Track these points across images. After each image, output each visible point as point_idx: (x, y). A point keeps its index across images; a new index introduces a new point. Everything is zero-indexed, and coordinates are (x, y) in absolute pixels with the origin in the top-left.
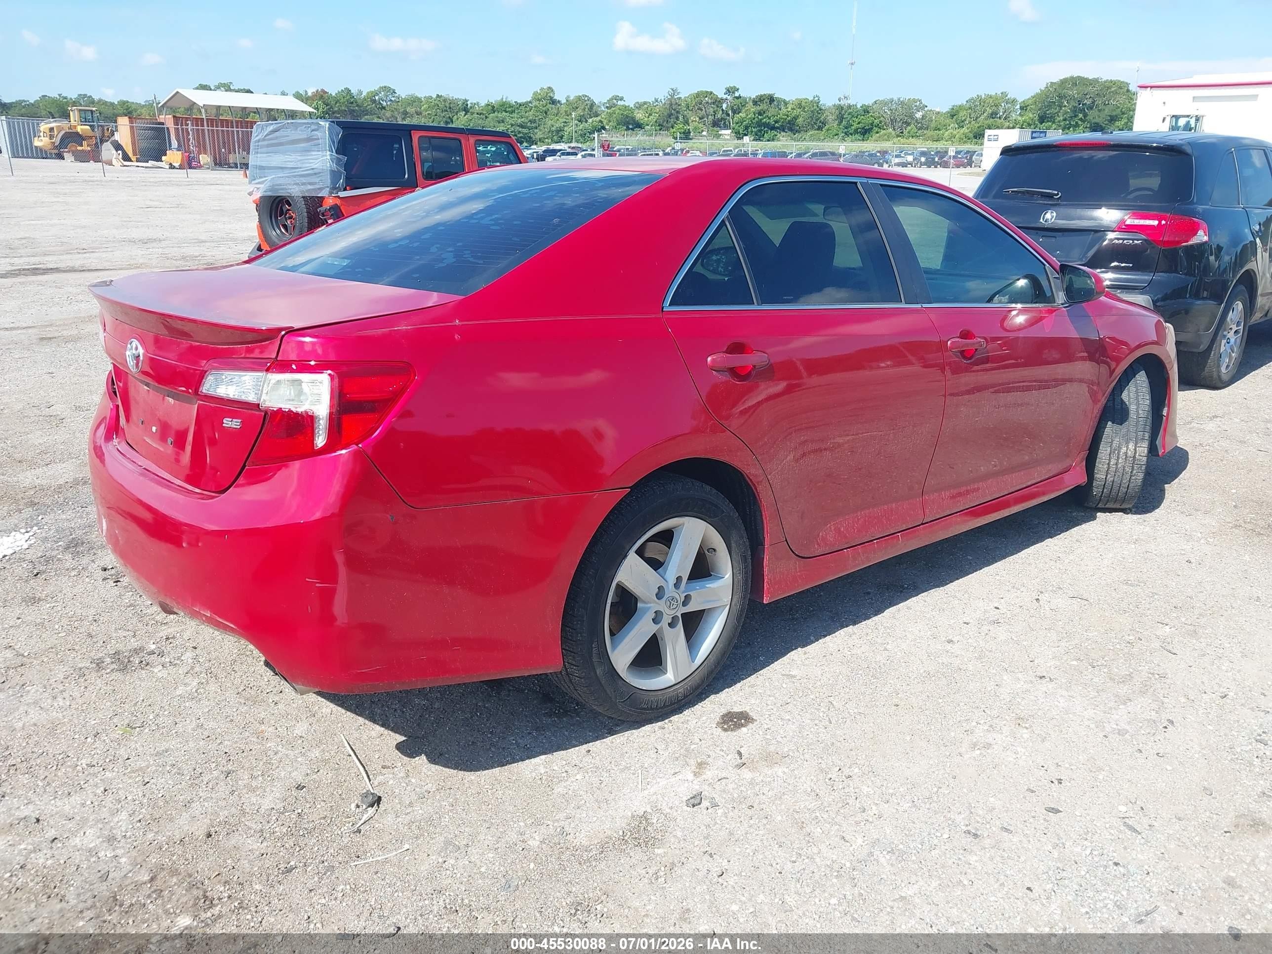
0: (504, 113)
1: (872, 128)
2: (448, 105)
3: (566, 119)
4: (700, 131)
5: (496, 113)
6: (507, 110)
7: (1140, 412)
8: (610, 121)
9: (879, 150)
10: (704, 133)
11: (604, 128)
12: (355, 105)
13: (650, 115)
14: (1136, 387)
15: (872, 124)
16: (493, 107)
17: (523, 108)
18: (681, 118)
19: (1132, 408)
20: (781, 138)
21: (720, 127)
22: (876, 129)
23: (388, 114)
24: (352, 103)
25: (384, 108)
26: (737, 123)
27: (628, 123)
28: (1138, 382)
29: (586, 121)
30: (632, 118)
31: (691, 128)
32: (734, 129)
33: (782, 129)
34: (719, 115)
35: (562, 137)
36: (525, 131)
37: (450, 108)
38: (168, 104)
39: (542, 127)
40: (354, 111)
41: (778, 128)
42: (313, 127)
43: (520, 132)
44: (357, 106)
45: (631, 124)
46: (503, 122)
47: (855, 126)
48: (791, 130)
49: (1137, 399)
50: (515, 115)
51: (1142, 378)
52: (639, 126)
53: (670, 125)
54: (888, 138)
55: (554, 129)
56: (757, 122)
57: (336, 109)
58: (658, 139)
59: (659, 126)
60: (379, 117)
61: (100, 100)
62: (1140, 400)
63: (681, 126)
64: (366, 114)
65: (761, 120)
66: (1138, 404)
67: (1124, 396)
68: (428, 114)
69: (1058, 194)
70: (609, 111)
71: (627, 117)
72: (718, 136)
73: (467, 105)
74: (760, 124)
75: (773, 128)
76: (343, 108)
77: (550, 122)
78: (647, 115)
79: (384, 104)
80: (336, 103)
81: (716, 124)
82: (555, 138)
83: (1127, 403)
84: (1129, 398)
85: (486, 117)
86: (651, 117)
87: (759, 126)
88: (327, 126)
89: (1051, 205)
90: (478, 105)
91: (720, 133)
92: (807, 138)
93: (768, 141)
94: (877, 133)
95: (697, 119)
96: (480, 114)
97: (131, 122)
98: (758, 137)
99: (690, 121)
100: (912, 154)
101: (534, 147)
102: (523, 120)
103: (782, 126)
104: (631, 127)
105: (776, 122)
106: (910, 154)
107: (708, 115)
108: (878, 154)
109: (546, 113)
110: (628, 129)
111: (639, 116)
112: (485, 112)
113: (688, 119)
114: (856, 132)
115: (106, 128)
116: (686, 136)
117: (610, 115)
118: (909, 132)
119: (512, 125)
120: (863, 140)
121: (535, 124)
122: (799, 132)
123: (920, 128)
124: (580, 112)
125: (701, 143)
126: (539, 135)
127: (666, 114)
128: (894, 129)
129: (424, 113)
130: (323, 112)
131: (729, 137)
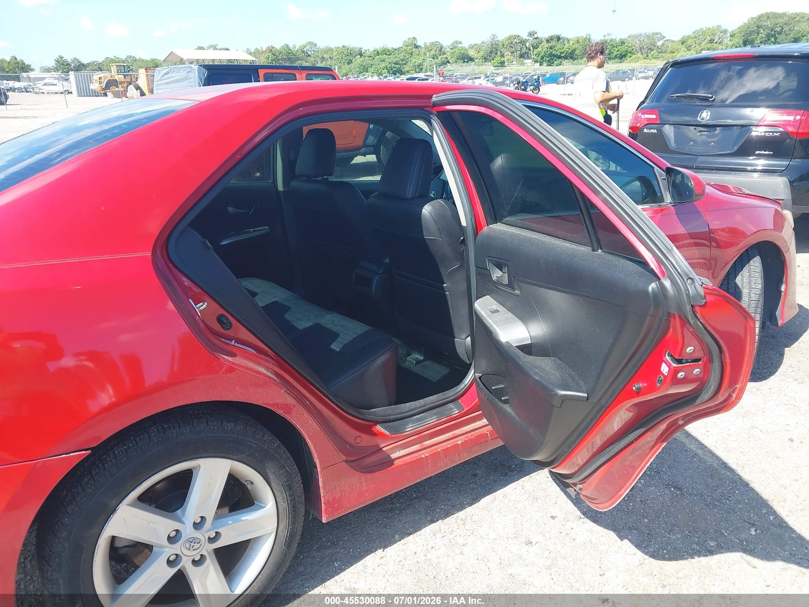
0: (385, 55)
1: (627, 54)
2: (349, 52)
3: (424, 57)
4: (511, 61)
5: (380, 55)
6: (387, 53)
7: (752, 295)
8: (452, 58)
9: (630, 68)
10: (514, 63)
11: (448, 62)
12: (291, 54)
13: (479, 52)
14: (749, 272)
15: (627, 51)
16: (378, 52)
17: (396, 51)
18: (499, 53)
19: (745, 292)
20: (565, 63)
21: (525, 58)
22: (629, 54)
23: (312, 59)
24: (290, 53)
25: (309, 56)
26: (536, 55)
27: (464, 58)
28: (752, 267)
29: (437, 58)
30: (467, 55)
31: (505, 59)
32: (533, 59)
33: (566, 58)
34: (524, 51)
35: (422, 69)
36: (397, 66)
37: (351, 54)
38: (167, 59)
39: (409, 64)
40: (291, 58)
41: (563, 57)
42: (189, 70)
43: (394, 67)
44: (293, 55)
45: (466, 59)
46: (384, 61)
47: (615, 53)
48: (572, 58)
49: (750, 282)
50: (391, 56)
51: (756, 264)
52: (471, 59)
53: (491, 58)
54: (638, 59)
55: (416, 64)
56: (549, 54)
57: (280, 58)
58: (484, 67)
59: (484, 59)
60: (306, 62)
61: (140, 59)
62: (752, 284)
63: (499, 59)
64: (299, 60)
65: (552, 53)
66: (750, 288)
67: (738, 280)
68: (337, 58)
69: (712, 97)
70: (452, 51)
71: (464, 54)
72: (523, 64)
73: (361, 51)
74: (551, 55)
75: (559, 57)
76: (284, 57)
77: (414, 60)
78: (477, 52)
79: (310, 53)
80: (280, 54)
81: (522, 56)
82: (417, 70)
83: (740, 287)
84: (743, 282)
85: (374, 59)
86: (479, 54)
87: (550, 56)
88: (197, 68)
89: (707, 106)
90: (369, 51)
91: (524, 62)
92: (583, 62)
93: (557, 65)
94: (630, 57)
95: (510, 53)
96: (370, 56)
97: (147, 72)
98: (550, 64)
99: (505, 55)
100: (653, 70)
101: (402, 76)
102: (396, 59)
103: (565, 56)
104: (466, 60)
105: (561, 53)
106: (651, 70)
107: (517, 51)
108: (629, 71)
109: (412, 54)
110: (464, 62)
111: (472, 53)
112: (372, 55)
113: (504, 54)
114: (616, 57)
115: (133, 76)
116: (502, 64)
117: (453, 53)
118: (652, 56)
119: (390, 63)
120: (621, 62)
121: (405, 62)
122: (577, 59)
123: (661, 52)
124: (433, 52)
125: (511, 69)
126: (407, 68)
127: (488, 51)
128: (642, 54)
129: (335, 58)
130: (272, 60)
131: (530, 65)
